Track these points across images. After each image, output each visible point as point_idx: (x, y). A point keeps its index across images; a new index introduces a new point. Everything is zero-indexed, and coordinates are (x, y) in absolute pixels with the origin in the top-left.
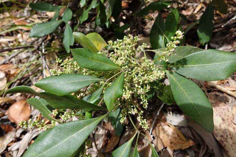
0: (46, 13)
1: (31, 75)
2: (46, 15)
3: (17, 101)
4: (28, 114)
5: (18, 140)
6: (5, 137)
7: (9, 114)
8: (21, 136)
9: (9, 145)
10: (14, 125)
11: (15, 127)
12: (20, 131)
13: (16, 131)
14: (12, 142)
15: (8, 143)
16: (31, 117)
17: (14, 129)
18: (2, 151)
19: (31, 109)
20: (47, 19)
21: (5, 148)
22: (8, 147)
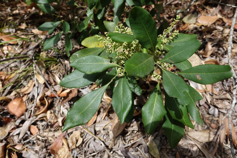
0: (31, 30)
1: (23, 79)
2: (32, 32)
3: (12, 100)
4: (24, 108)
5: (18, 127)
6: (6, 126)
7: (8, 109)
8: (19, 124)
9: (11, 131)
10: (13, 116)
11: (14, 119)
12: (19, 121)
13: (15, 121)
14: (13, 129)
15: (9, 131)
16: (26, 110)
17: (13, 120)
18: (5, 136)
19: (26, 105)
20: (33, 36)
21: (7, 135)
22: (9, 133)
